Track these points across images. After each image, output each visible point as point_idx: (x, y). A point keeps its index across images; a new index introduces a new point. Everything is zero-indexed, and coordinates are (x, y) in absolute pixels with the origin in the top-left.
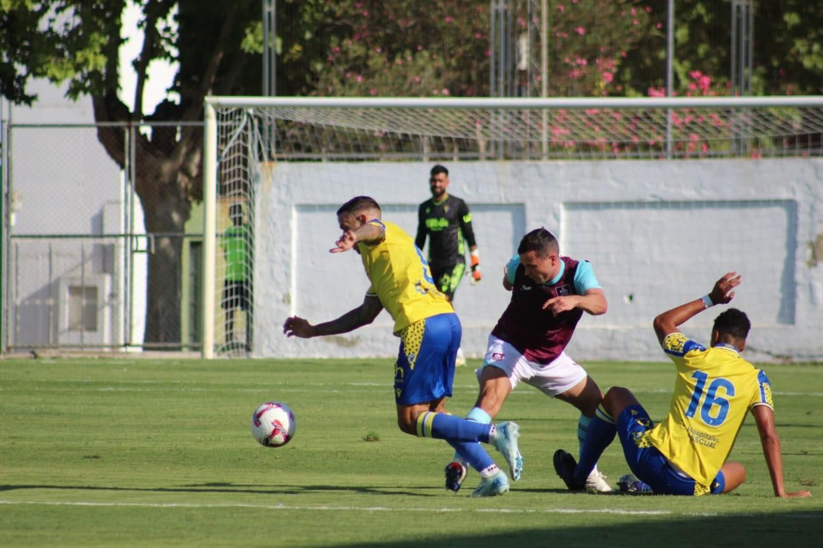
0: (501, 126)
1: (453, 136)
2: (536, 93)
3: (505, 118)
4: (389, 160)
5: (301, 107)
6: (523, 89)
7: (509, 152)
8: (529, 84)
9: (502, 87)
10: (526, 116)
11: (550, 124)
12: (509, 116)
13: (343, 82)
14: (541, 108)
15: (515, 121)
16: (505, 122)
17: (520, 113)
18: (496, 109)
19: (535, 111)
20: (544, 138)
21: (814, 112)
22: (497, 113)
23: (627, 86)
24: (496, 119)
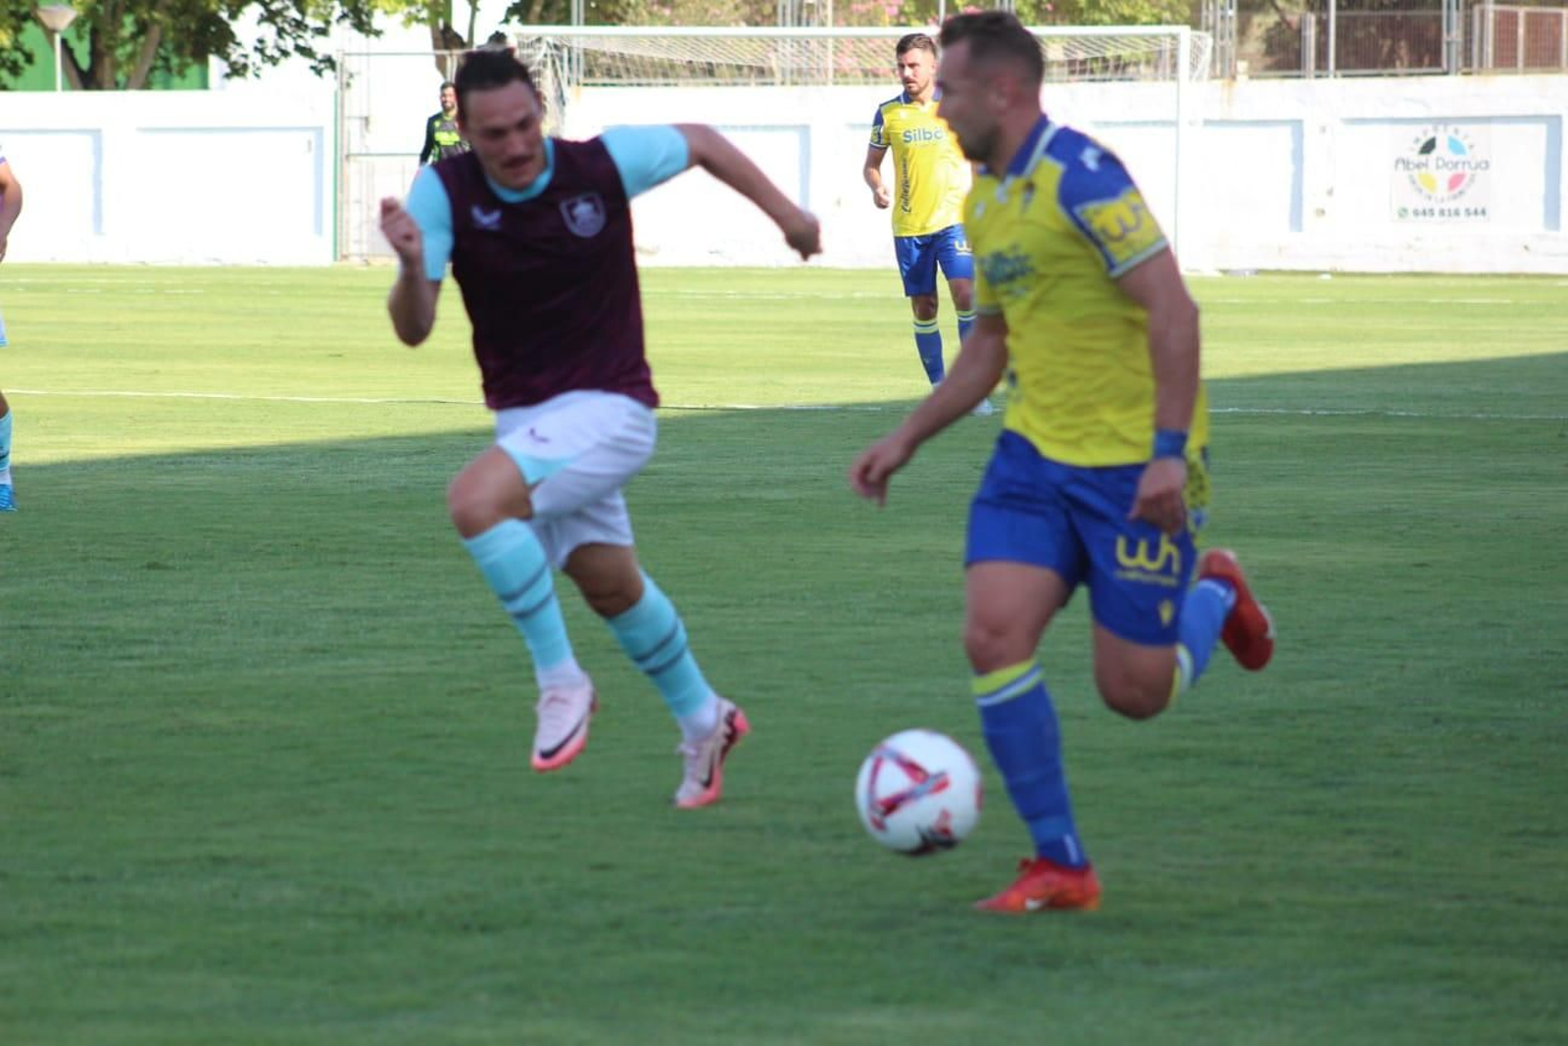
0: (788, 54)
1: (754, 64)
2: (823, 24)
3: (792, 46)
4: (688, 84)
5: (609, 37)
6: (811, 21)
7: (796, 78)
8: (816, 16)
9: (788, 18)
10: (814, 45)
11: (835, 54)
12: (795, 45)
13: (650, 13)
14: (825, 37)
15: (803, 50)
16: (793, 50)
17: (807, 42)
18: (783, 39)
19: (822, 42)
20: (831, 66)
21: (1083, 41)
22: (784, 41)
23: (911, 17)
24: (784, 47)
